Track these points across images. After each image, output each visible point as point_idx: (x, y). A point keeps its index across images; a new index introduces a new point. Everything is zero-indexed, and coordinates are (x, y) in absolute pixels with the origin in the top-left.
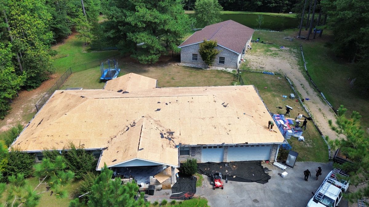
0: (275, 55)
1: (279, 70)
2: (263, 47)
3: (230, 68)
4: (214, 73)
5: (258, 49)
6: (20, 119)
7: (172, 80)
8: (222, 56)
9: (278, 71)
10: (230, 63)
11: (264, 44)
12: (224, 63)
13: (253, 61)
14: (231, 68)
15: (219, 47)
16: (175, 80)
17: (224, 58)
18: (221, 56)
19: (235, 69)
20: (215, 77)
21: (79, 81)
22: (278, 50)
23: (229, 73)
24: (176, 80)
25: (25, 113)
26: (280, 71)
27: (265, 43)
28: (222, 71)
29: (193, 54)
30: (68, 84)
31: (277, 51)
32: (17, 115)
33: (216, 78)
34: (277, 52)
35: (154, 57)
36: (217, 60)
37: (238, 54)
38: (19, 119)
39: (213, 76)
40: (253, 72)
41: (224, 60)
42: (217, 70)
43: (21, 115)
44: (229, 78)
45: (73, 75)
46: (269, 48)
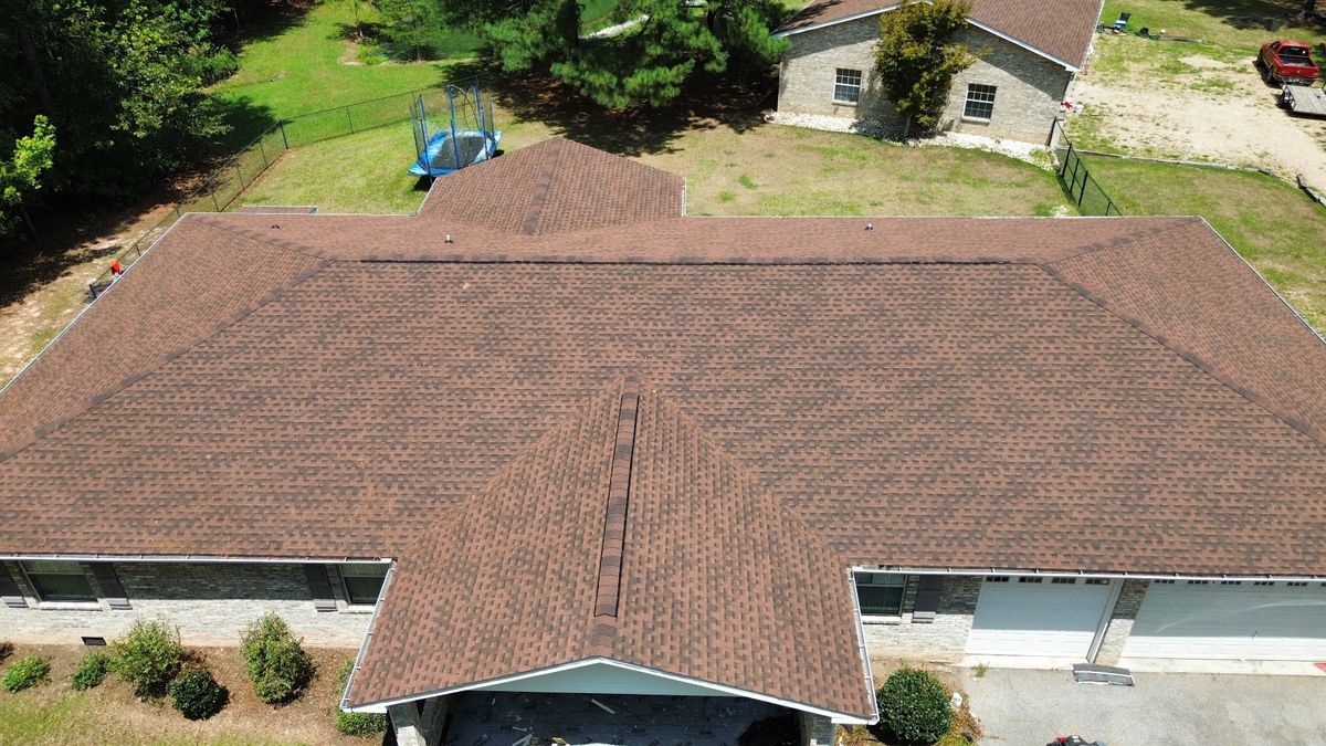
0: (1221, 89)
1: (1261, 157)
2: (1151, 51)
3: (1015, 139)
4: (940, 163)
5: (1129, 59)
6: (20, 349)
7: (740, 189)
8: (985, 82)
9: (1256, 160)
10: (1019, 114)
11: (1153, 42)
12: (988, 115)
13: (1121, 111)
14: (1024, 140)
15: (974, 33)
16: (756, 187)
17: (993, 89)
18: (976, 81)
19: (1040, 143)
20: (948, 181)
21: (313, 183)
22: (1228, 69)
23: (1016, 162)
24: (765, 190)
25: (46, 321)
26: (1266, 160)
27: (1157, 38)
28: (979, 153)
29: (839, 71)
30: (267, 194)
31: (1220, 70)
32: (12, 329)
33: (956, 182)
34: (1223, 75)
35: (665, 74)
36: (958, 97)
37: (1069, 68)
38: (12, 349)
39: (934, 175)
40: (1133, 162)
41: (992, 98)
42: (956, 149)
43: (28, 329)
44: (1018, 185)
45: (292, 155)
46: (1183, 60)
